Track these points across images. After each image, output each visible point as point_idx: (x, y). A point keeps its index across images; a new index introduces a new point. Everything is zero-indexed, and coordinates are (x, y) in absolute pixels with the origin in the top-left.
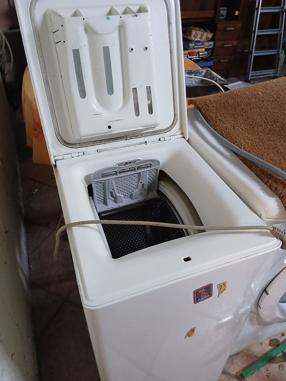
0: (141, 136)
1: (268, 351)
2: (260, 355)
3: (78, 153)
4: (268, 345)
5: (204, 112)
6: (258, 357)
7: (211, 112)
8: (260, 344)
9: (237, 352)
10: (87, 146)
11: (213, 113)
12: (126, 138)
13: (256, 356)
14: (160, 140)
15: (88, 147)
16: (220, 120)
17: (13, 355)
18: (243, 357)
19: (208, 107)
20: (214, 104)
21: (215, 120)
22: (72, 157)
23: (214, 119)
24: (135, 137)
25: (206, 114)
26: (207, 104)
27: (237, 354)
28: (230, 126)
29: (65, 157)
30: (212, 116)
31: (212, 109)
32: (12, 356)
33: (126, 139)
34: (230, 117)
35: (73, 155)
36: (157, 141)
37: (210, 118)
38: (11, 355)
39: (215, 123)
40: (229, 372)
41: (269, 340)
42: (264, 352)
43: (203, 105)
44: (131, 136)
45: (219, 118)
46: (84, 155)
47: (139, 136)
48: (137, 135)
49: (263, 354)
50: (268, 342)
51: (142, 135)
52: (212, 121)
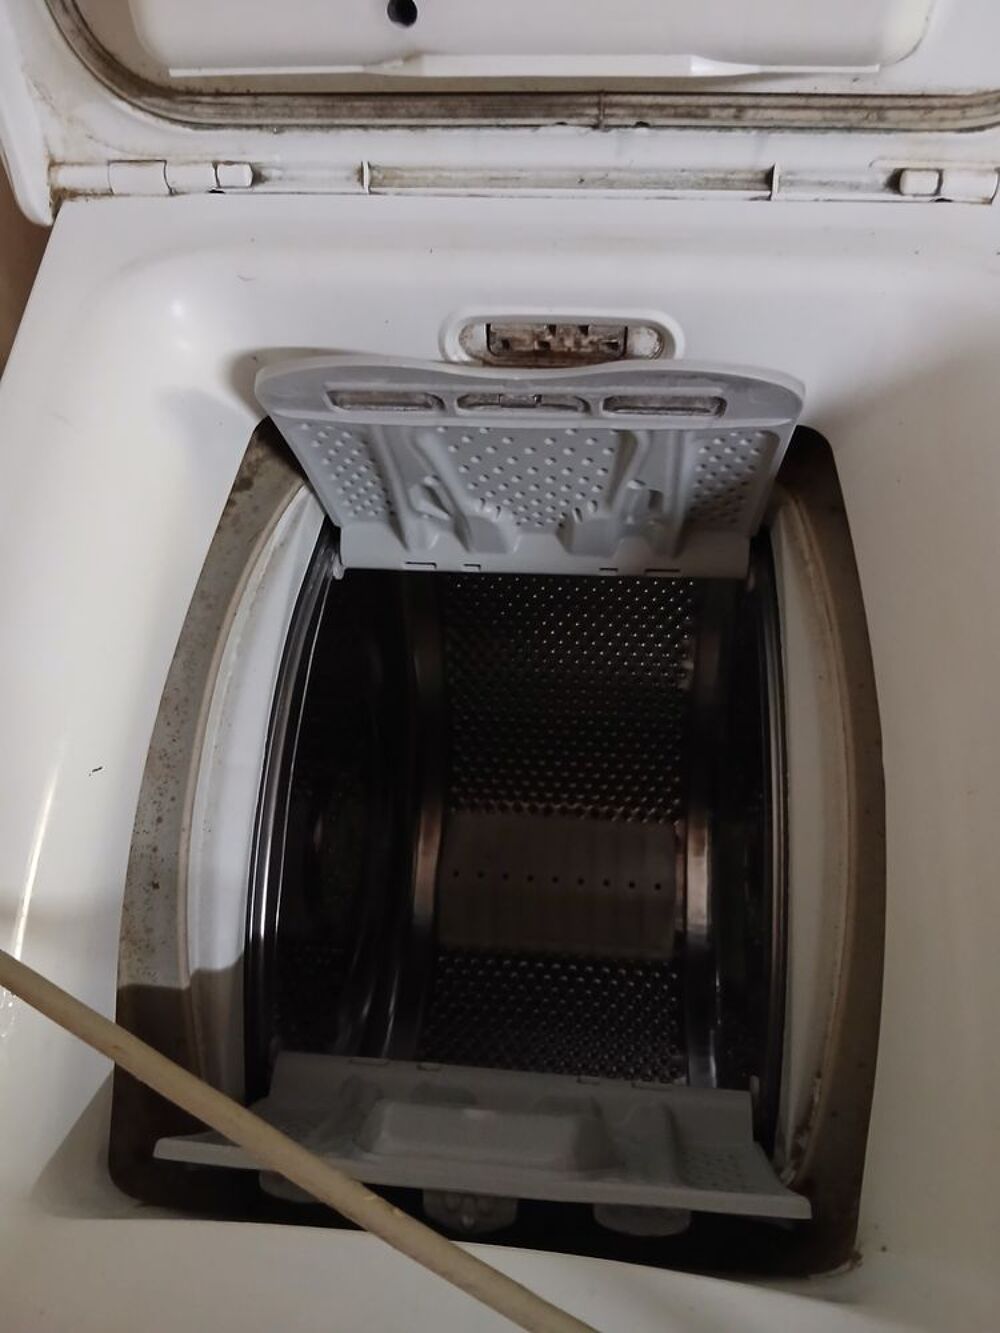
0: (736, 117)
3: (215, 165)
10: (281, 129)
12: (595, 111)
14: (895, 182)
15: (287, 134)
22: (172, 193)
24: (676, 116)
29: (120, 178)
33: (593, 121)
35: (179, 176)
36: (870, 188)
44: (648, 100)
46: (259, 188)
47: (714, 112)
48: (703, 100)
51: (741, 108)
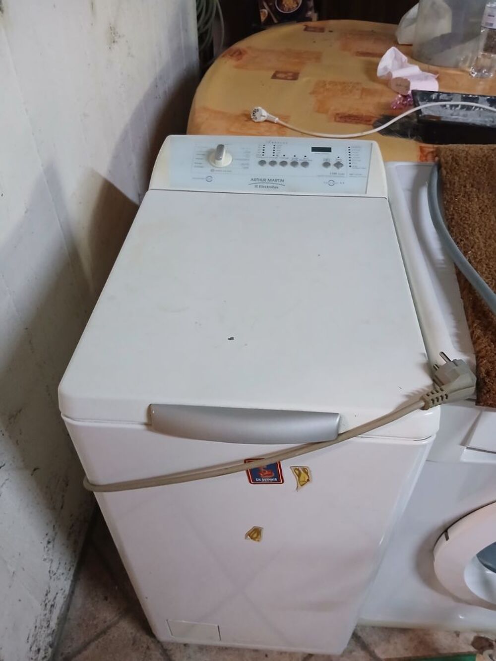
1: (465, 653)
2: (445, 652)
4: (470, 642)
5: (444, 172)
6: (440, 654)
7: (456, 174)
8: (455, 635)
9: (405, 626)
11: (459, 178)
13: (436, 650)
16: (466, 192)
17: (37, 471)
18: (411, 640)
19: (456, 164)
20: (470, 162)
21: (456, 192)
23: (456, 190)
25: (446, 176)
26: (458, 158)
27: (403, 630)
28: (478, 207)
30: (454, 184)
31: (463, 169)
32: (35, 470)
34: (489, 192)
37: (450, 185)
38: (33, 469)
39: (453, 197)
40: (374, 652)
41: (475, 634)
42: (455, 651)
43: (450, 158)
45: (467, 190)
49: (452, 652)
50: (471, 637)
52: (449, 192)
